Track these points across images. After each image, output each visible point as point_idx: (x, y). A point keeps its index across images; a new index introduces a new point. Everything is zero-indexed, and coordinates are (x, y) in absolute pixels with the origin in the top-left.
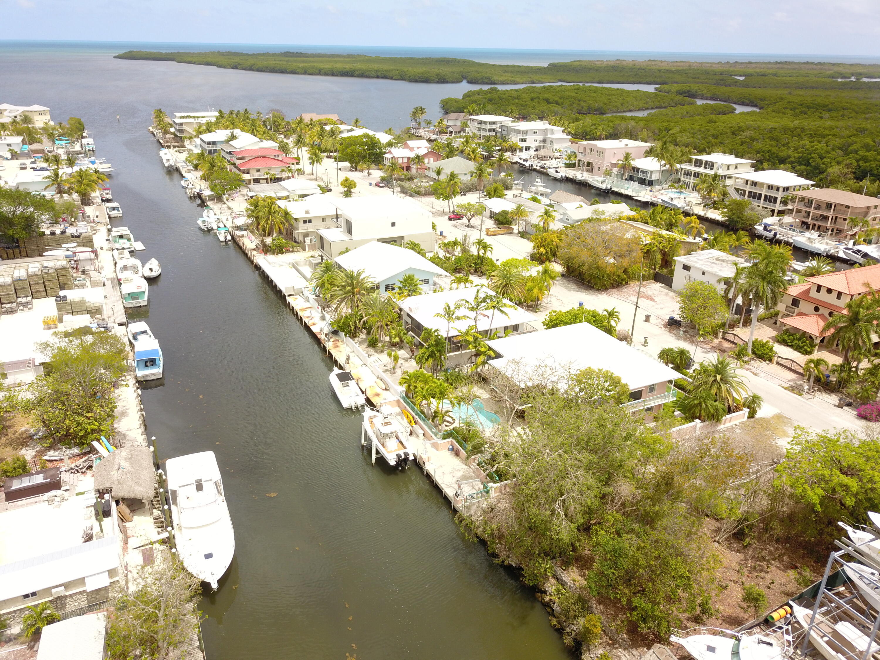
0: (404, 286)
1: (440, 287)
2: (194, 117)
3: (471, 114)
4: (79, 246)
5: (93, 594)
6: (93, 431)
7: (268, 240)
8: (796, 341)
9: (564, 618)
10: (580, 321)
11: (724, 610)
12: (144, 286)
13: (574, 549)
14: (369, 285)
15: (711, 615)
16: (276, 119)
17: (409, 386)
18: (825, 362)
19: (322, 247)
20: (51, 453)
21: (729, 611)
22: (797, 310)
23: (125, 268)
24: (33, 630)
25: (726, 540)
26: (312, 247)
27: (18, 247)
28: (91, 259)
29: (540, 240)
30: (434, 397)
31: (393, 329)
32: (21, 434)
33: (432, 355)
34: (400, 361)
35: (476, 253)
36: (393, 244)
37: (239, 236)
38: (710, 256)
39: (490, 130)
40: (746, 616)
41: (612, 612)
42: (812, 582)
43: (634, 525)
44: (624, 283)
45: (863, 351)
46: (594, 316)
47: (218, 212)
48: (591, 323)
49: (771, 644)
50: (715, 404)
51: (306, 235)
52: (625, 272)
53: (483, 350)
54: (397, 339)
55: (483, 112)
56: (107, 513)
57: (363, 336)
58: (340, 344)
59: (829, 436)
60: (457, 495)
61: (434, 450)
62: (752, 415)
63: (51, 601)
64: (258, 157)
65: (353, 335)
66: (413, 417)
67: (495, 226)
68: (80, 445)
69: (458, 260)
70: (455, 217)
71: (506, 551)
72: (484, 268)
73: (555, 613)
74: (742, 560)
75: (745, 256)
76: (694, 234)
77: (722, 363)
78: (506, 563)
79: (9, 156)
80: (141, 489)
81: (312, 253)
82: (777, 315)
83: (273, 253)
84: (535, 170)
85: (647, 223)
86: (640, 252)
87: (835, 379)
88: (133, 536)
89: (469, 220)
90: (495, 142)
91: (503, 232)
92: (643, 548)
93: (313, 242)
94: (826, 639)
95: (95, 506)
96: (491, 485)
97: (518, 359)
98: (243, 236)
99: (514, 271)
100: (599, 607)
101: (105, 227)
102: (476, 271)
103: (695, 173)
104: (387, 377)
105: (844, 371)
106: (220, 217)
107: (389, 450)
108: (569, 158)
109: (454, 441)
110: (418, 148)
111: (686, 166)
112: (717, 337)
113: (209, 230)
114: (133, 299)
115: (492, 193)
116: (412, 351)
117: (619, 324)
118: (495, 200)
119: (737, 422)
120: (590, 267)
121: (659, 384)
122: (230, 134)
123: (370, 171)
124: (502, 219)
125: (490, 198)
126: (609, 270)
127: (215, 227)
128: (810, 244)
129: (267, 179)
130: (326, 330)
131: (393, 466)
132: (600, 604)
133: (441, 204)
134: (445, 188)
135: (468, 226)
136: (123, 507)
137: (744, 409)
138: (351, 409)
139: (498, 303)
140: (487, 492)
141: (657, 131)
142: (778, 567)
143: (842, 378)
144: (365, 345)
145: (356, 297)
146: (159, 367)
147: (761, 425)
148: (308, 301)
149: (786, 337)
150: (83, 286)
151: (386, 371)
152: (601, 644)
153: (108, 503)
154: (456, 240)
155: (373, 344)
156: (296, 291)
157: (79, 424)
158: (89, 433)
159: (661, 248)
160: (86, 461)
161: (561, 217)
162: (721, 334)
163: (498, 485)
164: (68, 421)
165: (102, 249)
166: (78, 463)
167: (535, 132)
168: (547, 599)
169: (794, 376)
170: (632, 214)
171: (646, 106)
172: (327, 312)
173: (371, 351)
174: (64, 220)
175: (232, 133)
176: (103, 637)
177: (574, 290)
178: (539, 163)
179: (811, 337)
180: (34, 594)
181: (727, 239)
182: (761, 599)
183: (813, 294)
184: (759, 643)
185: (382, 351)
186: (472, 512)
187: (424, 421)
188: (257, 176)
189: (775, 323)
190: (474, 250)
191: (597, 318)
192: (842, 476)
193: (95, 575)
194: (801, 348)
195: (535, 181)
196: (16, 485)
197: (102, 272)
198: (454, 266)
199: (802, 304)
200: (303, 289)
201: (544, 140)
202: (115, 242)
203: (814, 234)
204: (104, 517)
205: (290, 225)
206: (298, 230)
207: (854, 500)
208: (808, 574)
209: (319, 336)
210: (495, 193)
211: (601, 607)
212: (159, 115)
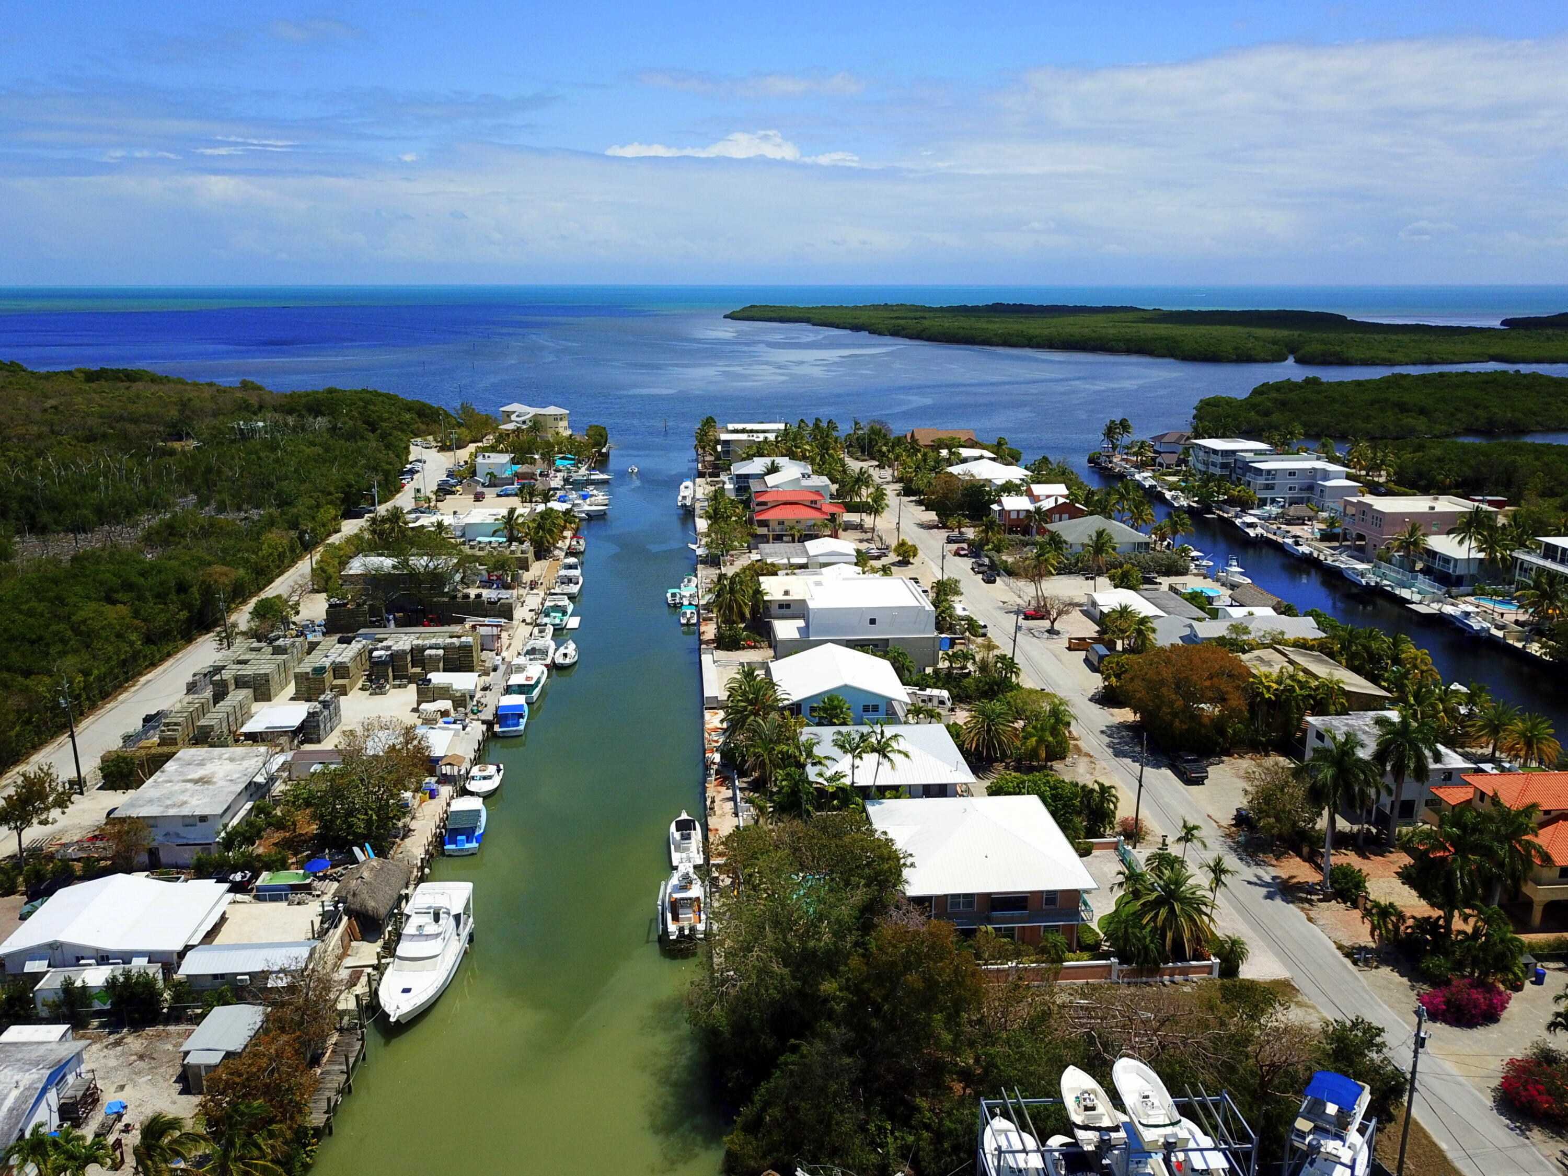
1: (896, 718)
2: (752, 431)
4: (488, 616)
7: (727, 630)
12: (538, 677)
14: (782, 704)
16: (874, 435)
36: (862, 651)
39: (1223, 466)
47: (703, 581)
62: (1228, 970)
64: (785, 504)
68: (344, 851)
70: (1035, 614)
79: (486, 481)
83: (724, 649)
85: (1330, 654)
88: (351, 956)
98: (711, 620)
101: (544, 591)
105: (1427, 931)
108: (1333, 524)
110: (1047, 497)
113: (677, 607)
122: (771, 465)
123: (962, 529)
127: (686, 603)
129: (793, 535)
135: (1046, 631)
136: (354, 921)
137: (1212, 958)
156: (720, 704)
160: (345, 869)
162: (1306, 850)
165: (524, 621)
166: (334, 871)
167: (1292, 474)
170: (1315, 636)
174: (498, 578)
175: (773, 462)
188: (778, 530)
193: (280, 972)
194: (1433, 895)
197: (503, 653)
201: (1310, 488)
202: (547, 614)
210: (1122, 580)
212: (708, 425)
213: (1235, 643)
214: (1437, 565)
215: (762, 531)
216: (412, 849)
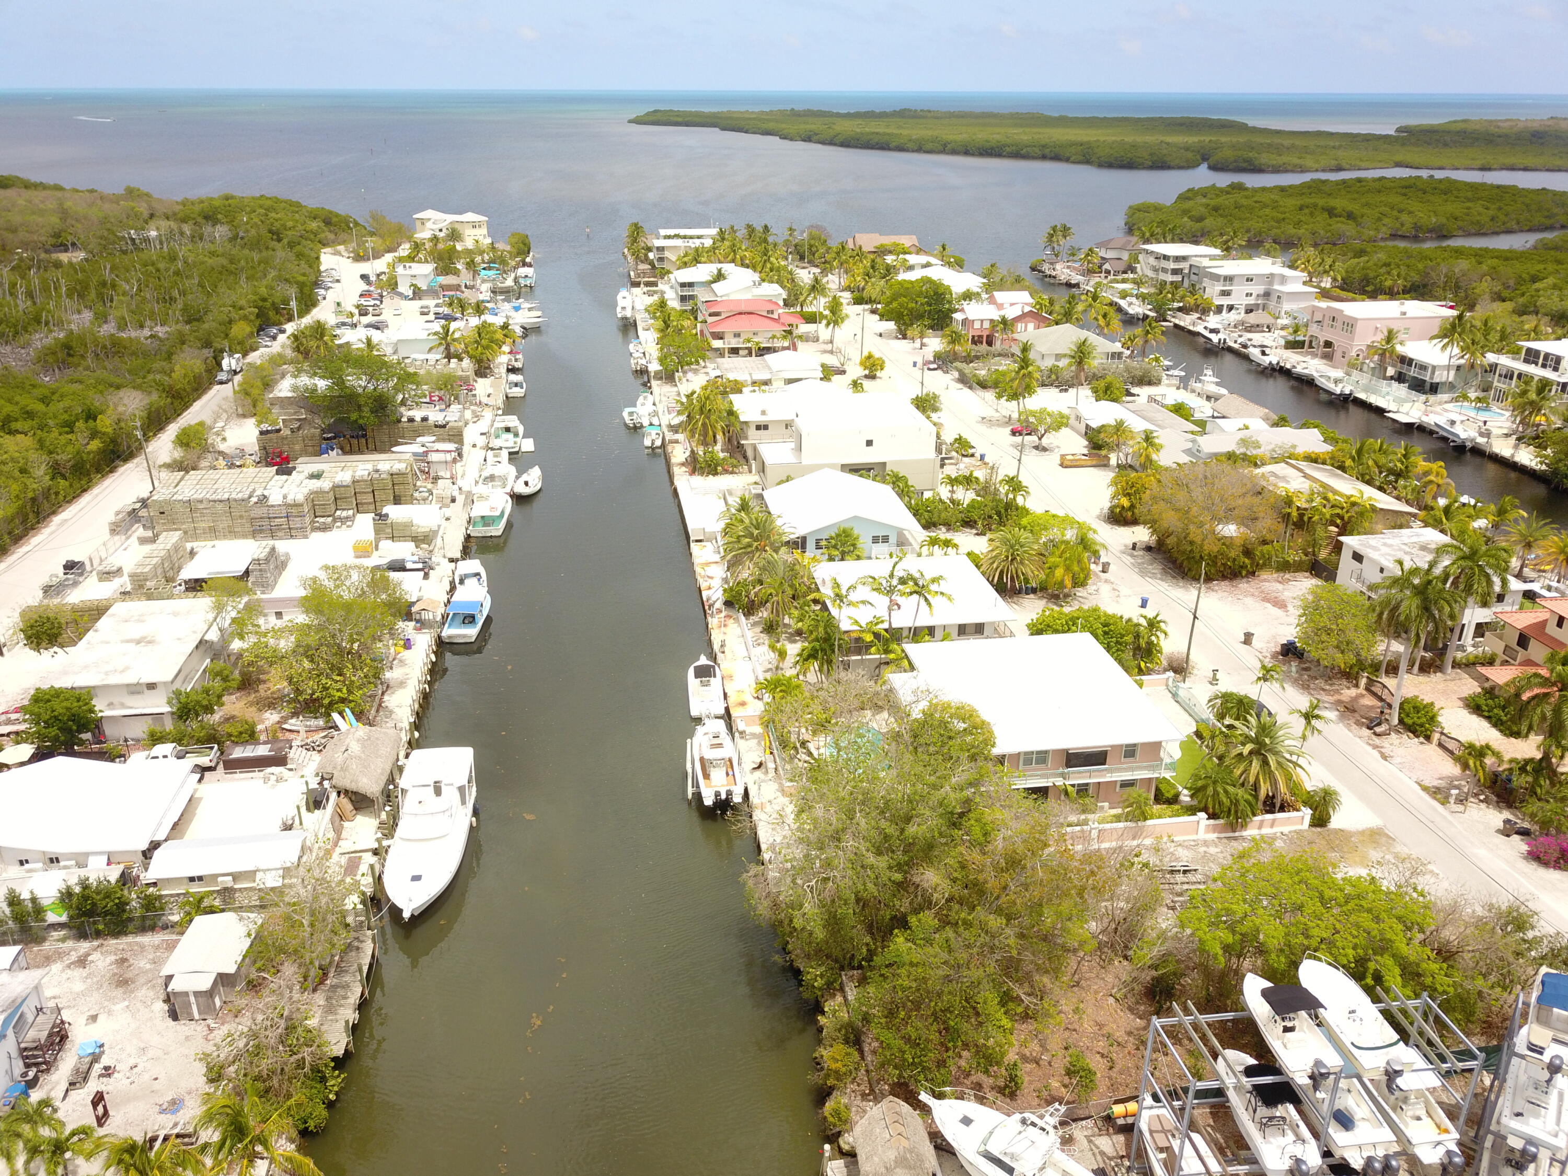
0: (835, 545)
2: (685, 237)
3: (1147, 241)
4: (438, 440)
6: (338, 700)
7: (701, 452)
8: (1497, 711)
12: (505, 507)
14: (784, 538)
16: (812, 242)
19: (763, 470)
20: (293, 721)
23: (489, 478)
27: (364, 436)
28: (450, 462)
32: (273, 693)
34: (790, 660)
35: (1003, 497)
36: (861, 476)
37: (669, 441)
38: (1415, 539)
39: (1175, 272)
44: (1244, 573)
47: (659, 399)
50: (1238, 791)
52: (1247, 554)
53: (892, 656)
54: (800, 625)
55: (1169, 238)
56: (322, 804)
57: (763, 614)
58: (728, 623)
61: (779, 794)
62: (1320, 821)
63: (215, 890)
64: (740, 314)
65: (749, 611)
66: (770, 742)
67: (1084, 451)
68: (322, 716)
70: (1022, 430)
72: (1008, 524)
79: (410, 293)
80: (365, 781)
83: (702, 473)
84: (1230, 350)
88: (346, 839)
89: (1040, 439)
90: (1173, 294)
91: (1089, 463)
98: (675, 442)
99: (1024, 536)
101: (493, 412)
103: (1520, 376)
106: (658, 408)
107: (710, 785)
108: (1295, 332)
110: (1012, 305)
112: (1357, 686)
113: (636, 428)
114: (484, 525)
115: (1101, 393)
117: (1165, 642)
121: (1146, 745)
122: (716, 272)
123: (925, 340)
124: (1101, 439)
125: (1095, 401)
127: (645, 424)
129: (750, 349)
130: (718, 601)
134: (1012, 380)
135: (1036, 448)
136: (345, 801)
137: (1303, 809)
139: (923, 587)
141: (1511, 283)
144: (759, 629)
145: (758, 554)
151: (768, 671)
153: (327, 792)
154: (970, 475)
155: (771, 629)
156: (702, 536)
157: (326, 689)
158: (332, 703)
160: (324, 737)
162: (1367, 680)
165: (473, 446)
166: (314, 738)
167: (1249, 280)
168: (821, 1021)
171: (1548, 222)
172: (731, 573)
173: (762, 638)
174: (441, 399)
175: (720, 271)
177: (1153, 576)
178: (1240, 336)
180: (200, 878)
183: (1552, 629)
187: (780, 751)
188: (734, 343)
191: (1115, 627)
193: (268, 870)
195: (1201, 373)
196: (238, 753)
197: (459, 482)
199: (1533, 644)
200: (718, 533)
201: (1267, 294)
202: (496, 437)
204: (317, 807)
206: (748, 439)
209: (707, 607)
210: (1106, 392)
212: (636, 231)
213: (1245, 458)
214: (1413, 372)
215: (717, 344)
216: (396, 710)
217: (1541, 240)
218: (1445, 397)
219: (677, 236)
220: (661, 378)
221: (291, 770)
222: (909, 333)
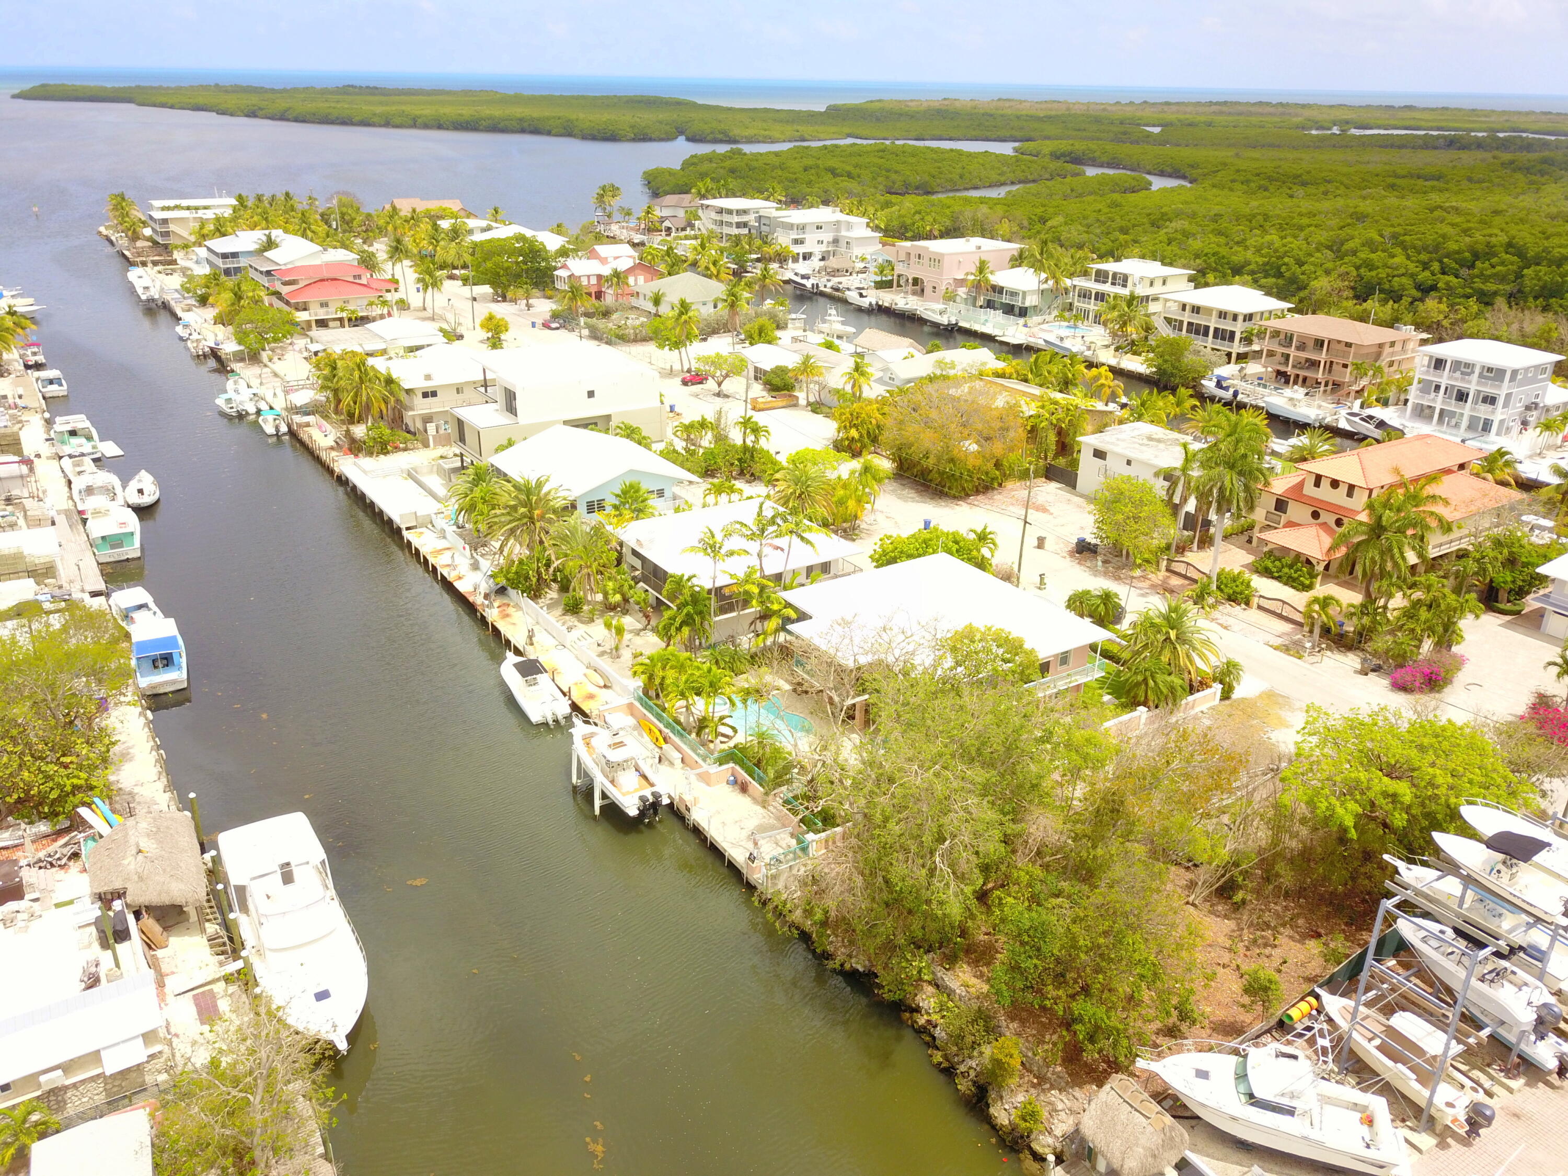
0: (624, 504)
1: (687, 502)
2: (188, 208)
3: (703, 197)
5: (115, 1079)
6: (76, 789)
7: (359, 431)
8: (1286, 570)
9: (955, 1049)
10: (934, 552)
11: (1213, 1013)
12: (133, 522)
13: (964, 933)
14: (559, 504)
15: (1194, 1022)
16: (344, 210)
17: (651, 678)
18: (1337, 601)
19: (462, 439)
21: (1221, 1014)
22: (1284, 518)
23: (89, 490)
24: (12, 1151)
25: (1205, 900)
26: (444, 441)
28: (22, 477)
29: (848, 415)
30: (698, 694)
31: (610, 579)
33: (688, 621)
34: (627, 636)
35: (739, 442)
37: (300, 426)
38: (1136, 433)
39: (739, 225)
40: (1247, 1018)
41: (1034, 1032)
42: (1347, 956)
43: (1063, 883)
44: (996, 484)
45: (1394, 579)
46: (956, 542)
47: (255, 382)
48: (952, 554)
49: (1295, 1057)
50: (1169, 679)
51: (427, 419)
52: (998, 465)
53: (775, 607)
54: (618, 597)
55: (724, 193)
56: (122, 935)
57: (552, 594)
58: (511, 610)
59: (1360, 717)
60: (752, 858)
61: (703, 785)
62: (1226, 696)
63: (38, 1098)
65: (535, 594)
66: (660, 731)
67: (765, 393)
68: (52, 815)
69: (709, 454)
70: (694, 379)
71: (845, 947)
72: (757, 468)
73: (938, 1042)
74: (1233, 931)
75: (1191, 431)
76: (1105, 398)
77: (1175, 610)
78: (847, 966)
80: (182, 886)
81: (441, 451)
82: (1251, 527)
83: (370, 454)
84: (822, 294)
85: (1026, 381)
86: (1021, 430)
87: (1352, 629)
88: (173, 973)
89: (719, 384)
90: (749, 245)
91: (781, 404)
92: (1082, 920)
93: (442, 431)
94: (1378, 1042)
95: (97, 923)
96: (810, 836)
97: (849, 618)
98: (308, 425)
99: (812, 471)
100: (1011, 1026)
101: (39, 416)
102: (742, 473)
103: (1097, 294)
104: (605, 664)
105: (1367, 614)
106: (261, 391)
107: (624, 790)
108: (882, 272)
109: (738, 768)
110: (616, 258)
111: (1081, 283)
112: (1158, 569)
113: (241, 416)
114: (113, 547)
115: (756, 337)
116: (647, 617)
117: (996, 554)
118: (761, 348)
119: (1204, 707)
120: (939, 459)
121: (1076, 649)
122: (264, 239)
123: (531, 301)
124: (777, 381)
125: (751, 344)
126: (971, 462)
127: (252, 410)
128: (1292, 408)
129: (341, 320)
130: (484, 588)
131: (634, 818)
132: (1013, 1019)
133: (668, 357)
134: (674, 328)
135: (718, 395)
136: (149, 922)
137: (1214, 685)
138: (546, 724)
139: (797, 525)
140: (804, 850)
142: (1291, 937)
143: (1363, 626)
144: (559, 611)
145: (538, 524)
146: (180, 668)
147: (1242, 710)
148: (444, 537)
149: (1270, 565)
150: (12, 526)
151: (602, 654)
152: (1020, 1086)
153: (120, 915)
154: (704, 420)
155: (573, 608)
156: (420, 520)
157: (48, 778)
158: (68, 795)
159: (1055, 422)
160: (66, 845)
161: (881, 374)
162: (1165, 563)
163: (823, 835)
164: (26, 774)
165: (38, 456)
166: (51, 849)
167: (819, 228)
168: (922, 1021)
169: (1287, 627)
170: (1000, 365)
171: (1002, 179)
172: (482, 555)
173: (571, 620)
176: (149, 1150)
177: (913, 499)
178: (829, 281)
179: (1308, 562)
180: (6, 1087)
181: (1161, 403)
182: (1273, 987)
183: (1309, 489)
184: (1277, 1056)
185: (592, 620)
186: (781, 885)
187: (681, 736)
188: (322, 314)
189: (1250, 541)
190: (736, 437)
191: (962, 544)
192: (1385, 779)
193: (118, 1044)
194: (1294, 580)
195: (826, 314)
197: (46, 500)
198: (703, 464)
199: (1292, 507)
200: (434, 516)
201: (836, 241)
202: (63, 442)
203: (1298, 392)
204: (116, 941)
205: (398, 401)
206: (413, 410)
207: (1406, 816)
208: (1339, 943)
209: (471, 599)
210: (760, 335)
211: (1014, 1025)
212: (120, 204)
213: (945, 378)
215: (302, 316)
216: (136, 790)
217: (1009, 192)
218: (1036, 319)
219: (177, 207)
220: (242, 360)
221: (36, 900)
222: (509, 295)
